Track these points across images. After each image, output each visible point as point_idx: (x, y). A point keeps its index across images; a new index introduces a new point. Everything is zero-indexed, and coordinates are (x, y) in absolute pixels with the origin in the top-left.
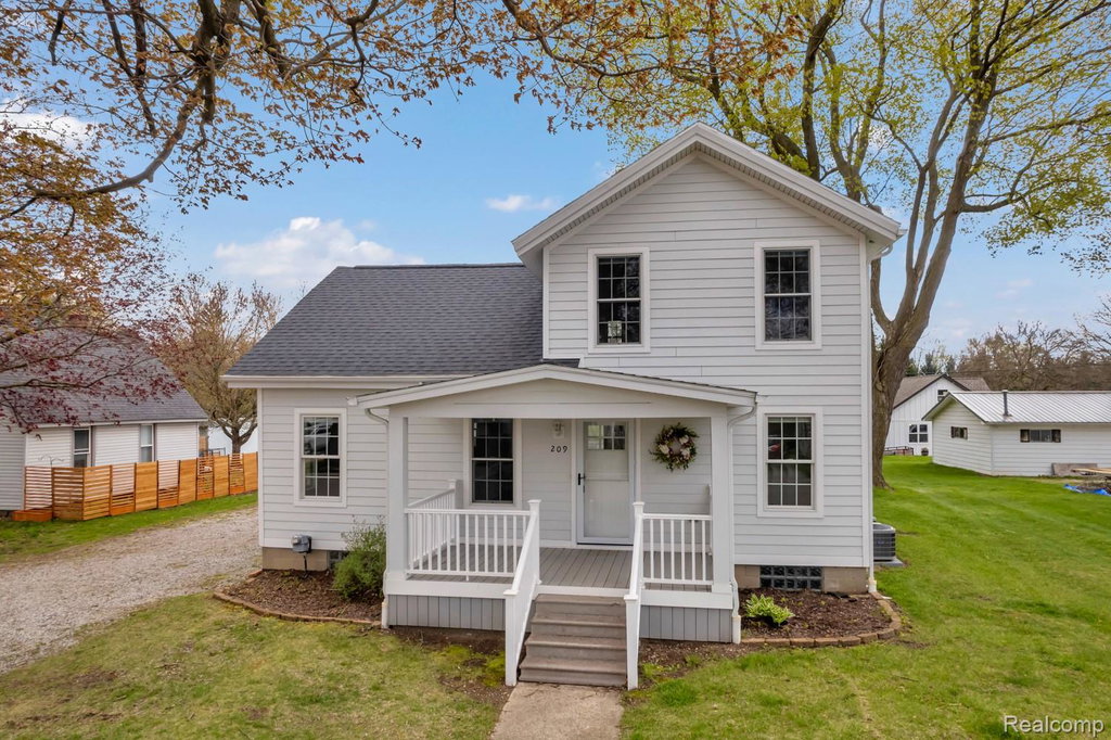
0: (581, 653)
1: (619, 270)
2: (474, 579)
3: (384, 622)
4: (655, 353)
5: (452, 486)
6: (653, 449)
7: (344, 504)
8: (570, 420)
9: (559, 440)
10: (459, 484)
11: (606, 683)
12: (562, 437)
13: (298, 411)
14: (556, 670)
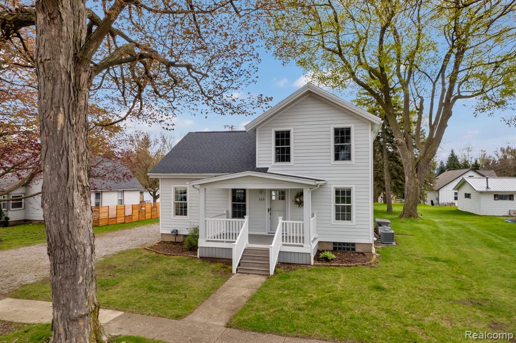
0: (258, 265)
1: (283, 136)
2: (227, 242)
3: (198, 256)
4: (295, 165)
5: (225, 212)
6: (294, 200)
7: (188, 219)
8: (265, 189)
9: (262, 196)
10: (227, 211)
11: (263, 273)
12: (263, 195)
13: (173, 186)
14: (249, 269)
